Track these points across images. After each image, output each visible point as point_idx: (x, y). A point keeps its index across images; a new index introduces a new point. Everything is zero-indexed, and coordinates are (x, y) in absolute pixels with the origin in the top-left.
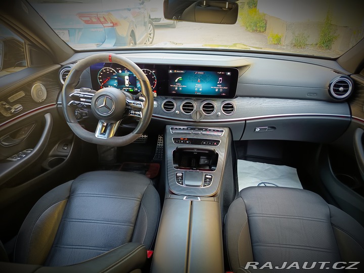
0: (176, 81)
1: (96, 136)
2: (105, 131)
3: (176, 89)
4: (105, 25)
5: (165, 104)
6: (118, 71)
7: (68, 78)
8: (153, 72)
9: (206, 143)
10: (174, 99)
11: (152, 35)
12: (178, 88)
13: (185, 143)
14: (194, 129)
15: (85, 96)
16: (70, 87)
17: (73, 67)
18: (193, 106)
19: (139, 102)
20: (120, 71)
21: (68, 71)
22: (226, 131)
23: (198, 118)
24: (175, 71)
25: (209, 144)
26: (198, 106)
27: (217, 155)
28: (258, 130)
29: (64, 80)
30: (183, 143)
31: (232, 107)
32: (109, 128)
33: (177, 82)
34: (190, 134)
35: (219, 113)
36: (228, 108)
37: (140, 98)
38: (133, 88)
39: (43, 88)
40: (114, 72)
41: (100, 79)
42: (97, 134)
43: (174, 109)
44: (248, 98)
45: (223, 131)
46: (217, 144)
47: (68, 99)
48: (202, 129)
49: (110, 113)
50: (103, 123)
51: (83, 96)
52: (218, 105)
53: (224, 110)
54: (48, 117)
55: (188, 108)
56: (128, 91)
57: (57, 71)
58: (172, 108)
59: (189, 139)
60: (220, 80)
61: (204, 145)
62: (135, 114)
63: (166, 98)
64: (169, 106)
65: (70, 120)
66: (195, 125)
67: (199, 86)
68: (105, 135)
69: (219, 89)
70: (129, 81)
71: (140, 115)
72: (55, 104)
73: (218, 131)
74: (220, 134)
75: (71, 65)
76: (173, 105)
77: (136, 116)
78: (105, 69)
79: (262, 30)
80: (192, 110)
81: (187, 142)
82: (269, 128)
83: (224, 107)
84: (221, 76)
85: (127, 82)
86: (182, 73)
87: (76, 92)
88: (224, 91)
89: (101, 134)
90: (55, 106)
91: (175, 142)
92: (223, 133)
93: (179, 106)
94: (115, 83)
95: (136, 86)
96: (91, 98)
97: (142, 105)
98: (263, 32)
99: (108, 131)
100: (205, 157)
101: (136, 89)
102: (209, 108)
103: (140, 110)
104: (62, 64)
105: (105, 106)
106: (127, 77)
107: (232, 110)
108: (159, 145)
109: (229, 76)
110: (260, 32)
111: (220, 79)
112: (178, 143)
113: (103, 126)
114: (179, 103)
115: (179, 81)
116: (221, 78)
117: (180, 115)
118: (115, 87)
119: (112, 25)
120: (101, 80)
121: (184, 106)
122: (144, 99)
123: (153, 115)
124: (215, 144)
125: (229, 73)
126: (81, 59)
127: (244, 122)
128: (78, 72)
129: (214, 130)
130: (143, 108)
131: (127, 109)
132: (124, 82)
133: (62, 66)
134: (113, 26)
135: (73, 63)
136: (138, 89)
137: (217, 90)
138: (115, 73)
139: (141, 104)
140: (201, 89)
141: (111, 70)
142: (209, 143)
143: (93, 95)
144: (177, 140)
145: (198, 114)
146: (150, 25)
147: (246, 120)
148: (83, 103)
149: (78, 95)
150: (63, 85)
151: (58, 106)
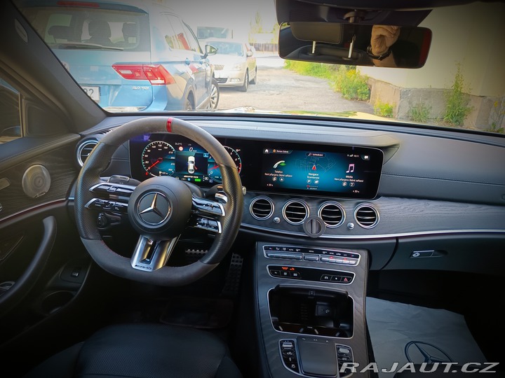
0: (275, 166)
1: (133, 266)
2: (150, 256)
3: (274, 179)
4: (152, 82)
5: (255, 205)
6: (177, 148)
7: (91, 156)
8: (237, 150)
9: (329, 277)
10: (271, 196)
11: (216, 99)
12: (278, 178)
13: (290, 275)
14: (306, 251)
15: (119, 190)
16: (93, 173)
17: (102, 139)
18: (304, 210)
19: (215, 204)
20: (181, 149)
21: (93, 146)
22: (362, 256)
23: (314, 231)
24: (274, 151)
25: (333, 280)
26: (313, 210)
27: (350, 301)
28: (416, 254)
29: (84, 159)
30: (288, 276)
31: (373, 214)
32: (157, 250)
33: (277, 169)
34: (298, 259)
35: (352, 225)
36: (367, 216)
37: (217, 195)
38: (200, 177)
39: (45, 173)
40: (170, 149)
41: (145, 159)
42: (135, 262)
43: (270, 215)
44: (398, 200)
45: (357, 257)
46: (349, 280)
47: (87, 195)
48: (321, 252)
49: (163, 222)
50: (147, 240)
51: (114, 189)
52: (349, 209)
53: (359, 220)
54: (49, 224)
55: (296, 213)
56: (192, 181)
57: (73, 145)
58: (268, 213)
59: (297, 270)
60: (352, 167)
61: (326, 280)
62: (208, 225)
63: (257, 195)
64: (262, 208)
65: (86, 234)
66: (308, 244)
67: (313, 177)
68: (149, 263)
69: (348, 183)
70: (196, 165)
71: (217, 228)
72: (63, 201)
73: (349, 255)
74: (354, 262)
75: (99, 136)
76: (269, 207)
77: (210, 229)
78: (156, 144)
79: (364, 97)
80: (303, 216)
81: (295, 275)
82: (436, 253)
83: (358, 214)
84: (353, 160)
85: (191, 166)
86: (285, 154)
87: (103, 183)
88: (357, 186)
89: (143, 261)
90: (64, 204)
91: (273, 273)
92: (359, 259)
93: (279, 210)
94: (171, 167)
95: (206, 173)
96: (129, 195)
97: (222, 209)
98: (366, 100)
99: (155, 257)
100: (325, 304)
101: (206, 178)
102: (333, 215)
103: (217, 217)
104: (83, 133)
105: (154, 210)
106: (192, 159)
107: (374, 220)
108: (234, 263)
109: (366, 161)
110: (362, 100)
111: (351, 165)
112: (278, 275)
113: (147, 246)
114: (279, 204)
115: (279, 167)
116: (353, 165)
117: (283, 224)
118: (169, 174)
119: (163, 82)
120: (147, 162)
121: (288, 209)
122: (225, 198)
123: (242, 224)
124: (346, 280)
125: (366, 157)
126: (115, 127)
127: (395, 241)
128: (109, 148)
129: (342, 254)
130: (224, 215)
131: (194, 214)
132: (187, 166)
133: (83, 136)
134: (165, 84)
135: (101, 132)
136: (210, 178)
137: (344, 184)
138: (172, 150)
139: (219, 208)
140: (317, 182)
141: (166, 145)
142: (334, 278)
143: (133, 188)
144: (276, 271)
145: (314, 224)
146: (213, 85)
147: (397, 238)
148: (114, 203)
149: (107, 188)
150: (81, 167)
151: (70, 204)
